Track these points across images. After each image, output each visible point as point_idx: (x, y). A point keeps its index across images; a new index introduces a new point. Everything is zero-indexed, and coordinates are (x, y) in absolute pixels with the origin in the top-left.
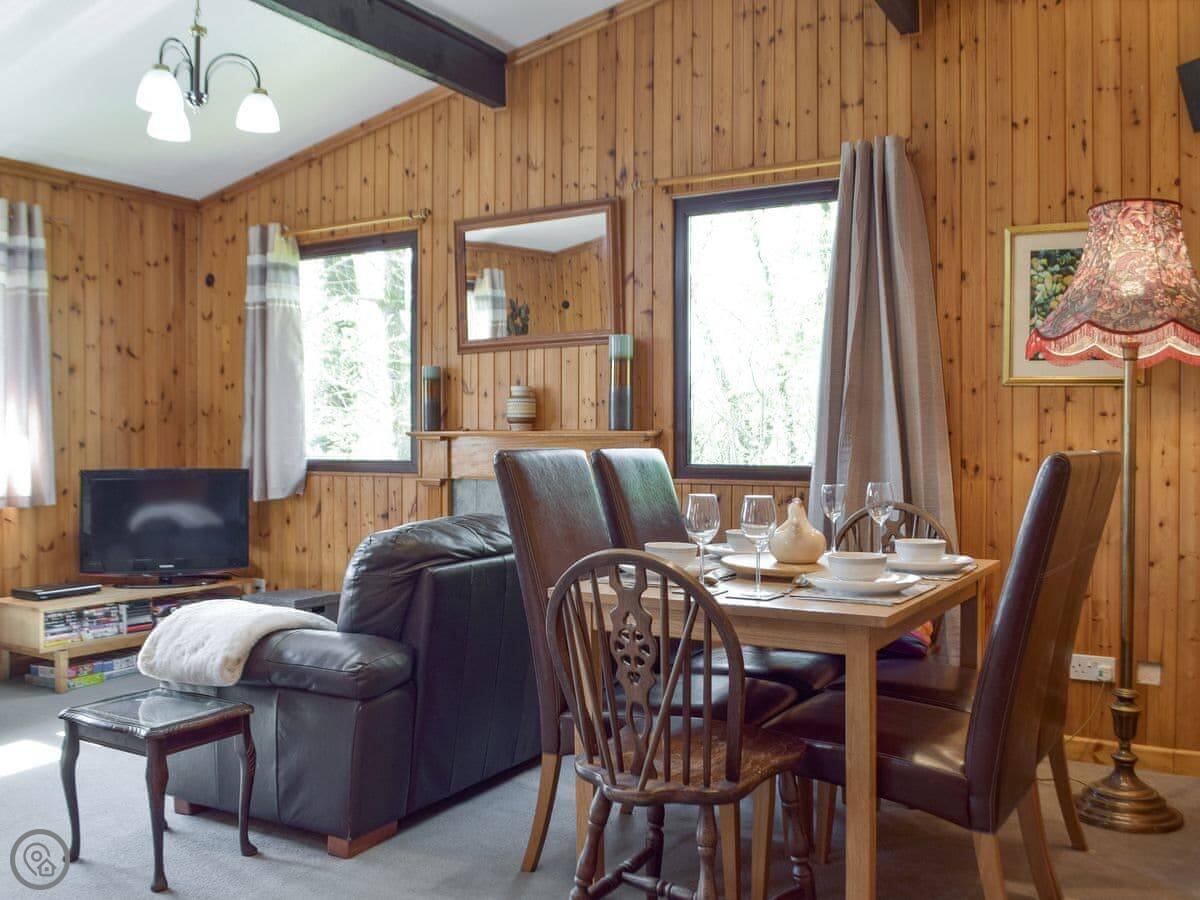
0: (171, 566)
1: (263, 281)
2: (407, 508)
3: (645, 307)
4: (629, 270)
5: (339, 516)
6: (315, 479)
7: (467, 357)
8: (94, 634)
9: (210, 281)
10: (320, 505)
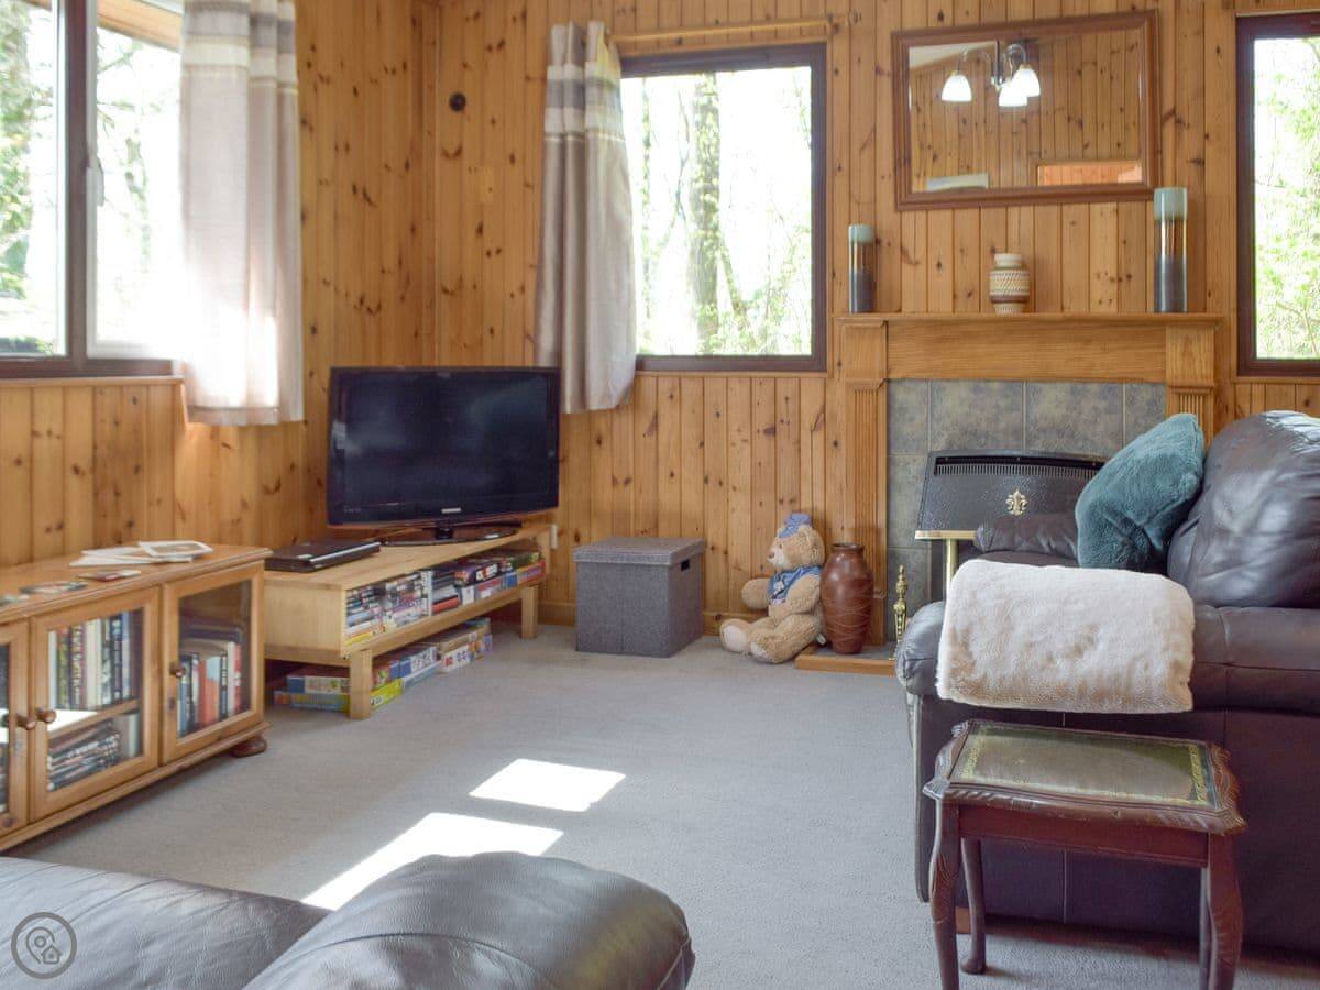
0: (458, 510)
1: (581, 105)
2: (808, 419)
3: (1193, 154)
4: (1168, 105)
5: (690, 433)
6: (648, 383)
7: (908, 217)
8: (396, 620)
9: (458, 103)
10: (656, 416)
